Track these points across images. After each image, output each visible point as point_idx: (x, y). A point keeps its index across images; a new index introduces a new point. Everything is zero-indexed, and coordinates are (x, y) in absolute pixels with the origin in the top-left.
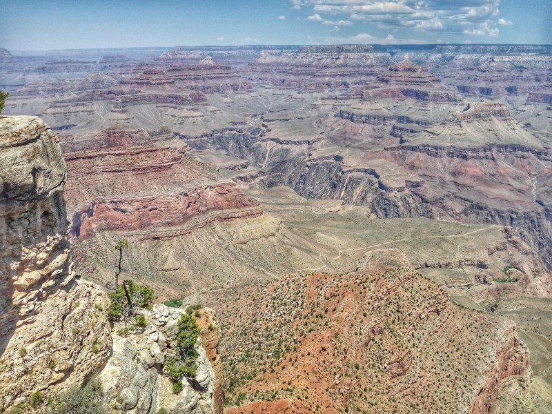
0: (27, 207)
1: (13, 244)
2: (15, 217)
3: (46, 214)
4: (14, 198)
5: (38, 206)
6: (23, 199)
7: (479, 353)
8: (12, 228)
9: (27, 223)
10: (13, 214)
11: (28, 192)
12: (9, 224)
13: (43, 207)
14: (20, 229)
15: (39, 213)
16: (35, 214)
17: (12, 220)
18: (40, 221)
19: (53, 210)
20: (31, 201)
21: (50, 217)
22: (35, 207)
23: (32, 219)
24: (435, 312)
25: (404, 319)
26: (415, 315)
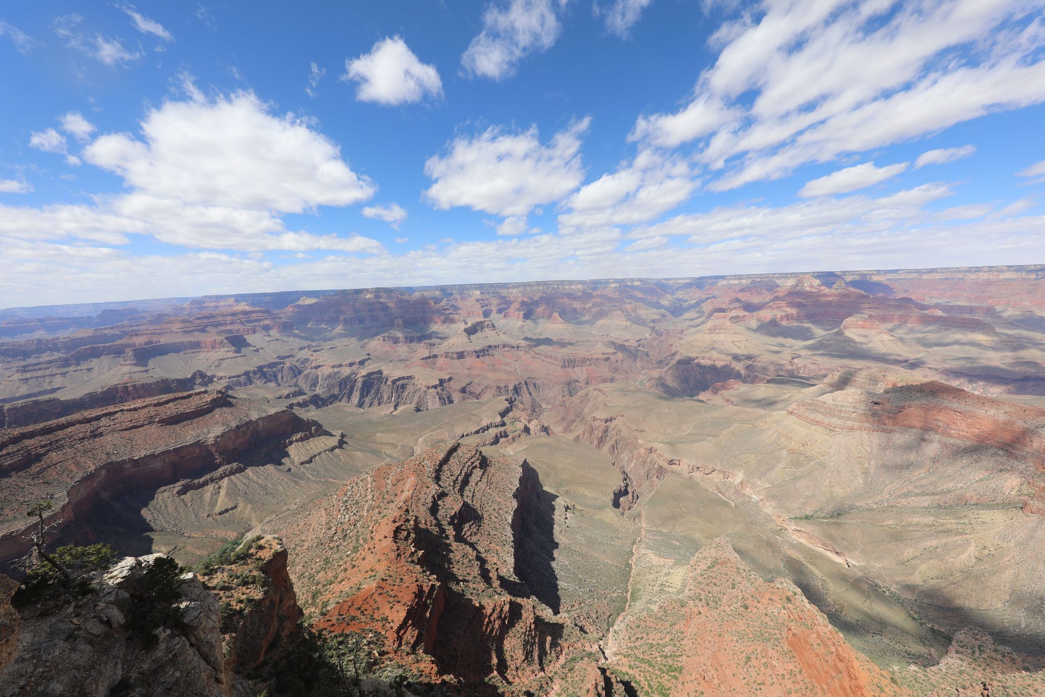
7: (509, 485)
24: (476, 467)
25: (457, 480)
26: (463, 474)
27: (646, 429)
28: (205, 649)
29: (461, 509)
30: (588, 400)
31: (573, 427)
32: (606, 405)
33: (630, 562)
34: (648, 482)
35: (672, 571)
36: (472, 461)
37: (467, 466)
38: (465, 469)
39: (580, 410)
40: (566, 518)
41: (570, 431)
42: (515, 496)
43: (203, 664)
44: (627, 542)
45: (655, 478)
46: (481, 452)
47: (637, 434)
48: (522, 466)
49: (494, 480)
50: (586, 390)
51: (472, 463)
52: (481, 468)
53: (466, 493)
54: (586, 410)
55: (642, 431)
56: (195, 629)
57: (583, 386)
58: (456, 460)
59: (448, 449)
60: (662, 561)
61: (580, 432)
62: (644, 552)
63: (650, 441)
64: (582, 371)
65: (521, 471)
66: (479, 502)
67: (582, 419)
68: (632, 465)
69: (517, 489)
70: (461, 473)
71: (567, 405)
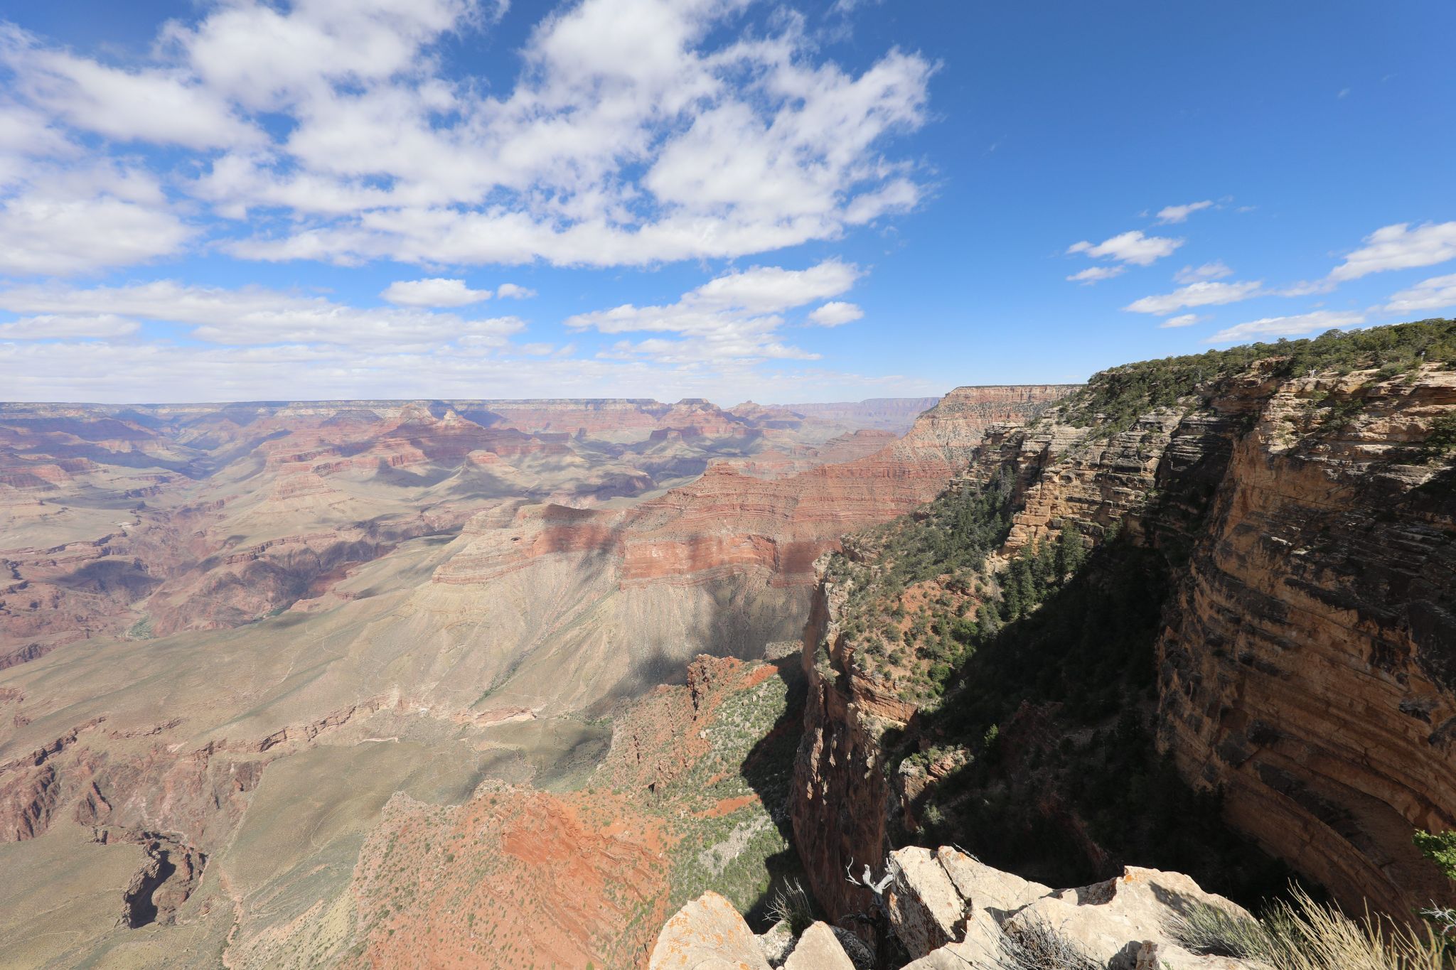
27: (185, 715)
34: (222, 812)
35: (322, 921)
44: (205, 963)
45: (237, 794)
47: (164, 736)
62: (253, 942)
63: (203, 733)
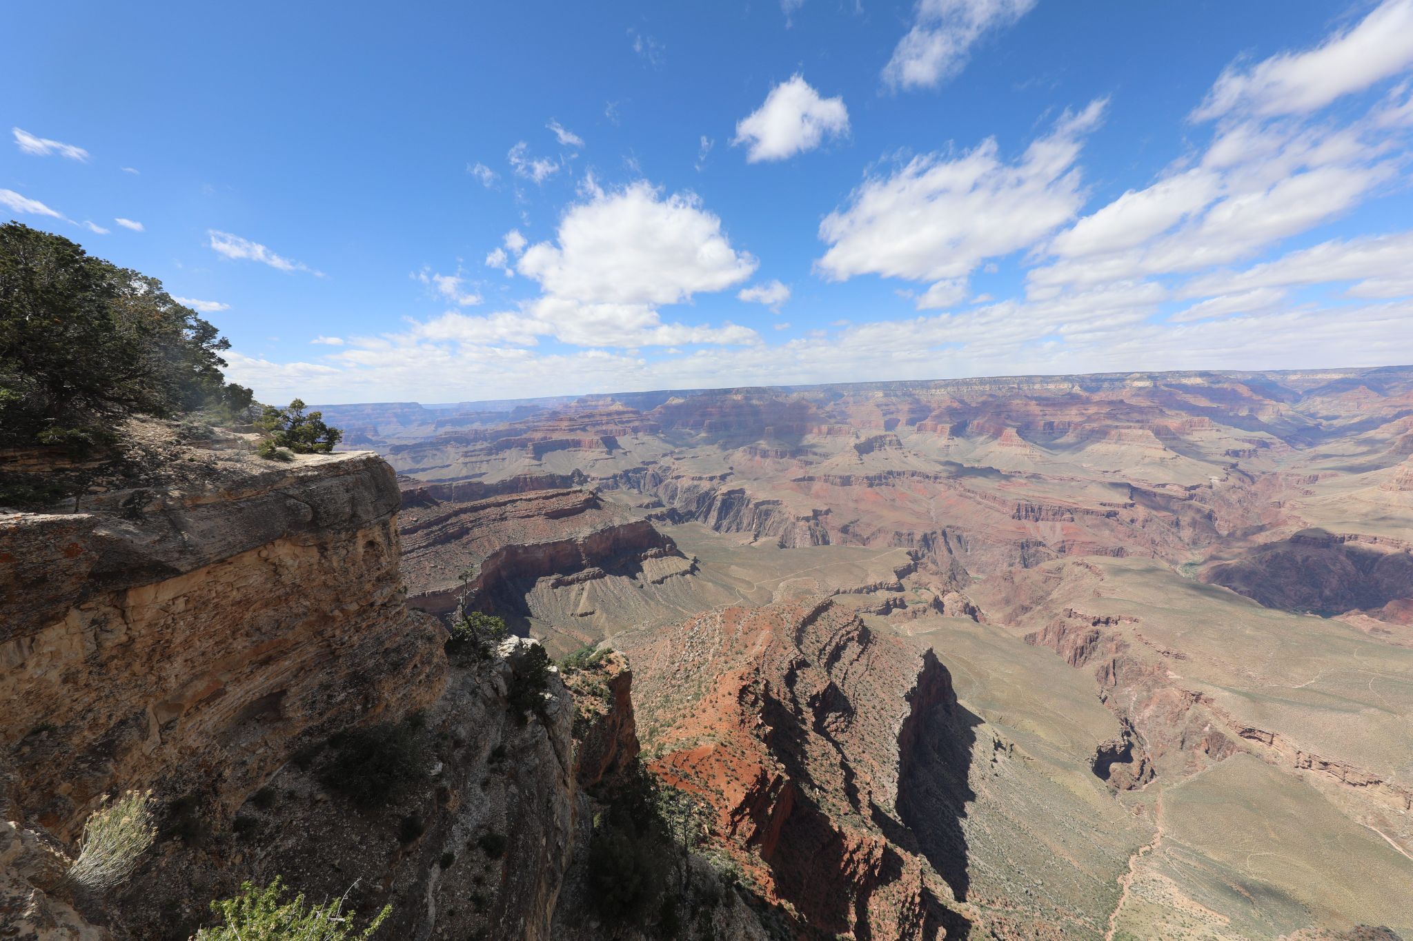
0: (343, 536)
1: (326, 573)
2: (330, 546)
3: (371, 544)
4: (327, 526)
5: (359, 534)
6: (338, 528)
7: (900, 678)
8: (325, 557)
9: (345, 552)
10: (326, 543)
11: (345, 521)
12: (323, 555)
13: (364, 536)
14: (335, 558)
15: (361, 543)
16: (354, 543)
17: (326, 550)
18: (361, 550)
19: (380, 539)
20: (347, 530)
21: (376, 546)
22: (354, 536)
23: (351, 549)
24: (853, 639)
25: (824, 649)
26: (834, 644)
27: (1192, 656)
28: (559, 747)
29: (826, 691)
30: (1061, 579)
31: (1024, 618)
32: (1099, 595)
33: (1119, 880)
34: (1181, 755)
36: (848, 629)
37: (840, 634)
38: (837, 639)
39: (1041, 593)
40: (995, 761)
41: (1019, 624)
42: (908, 698)
43: (556, 761)
44: (1119, 844)
45: (1200, 752)
46: (862, 621)
47: (1169, 661)
48: (925, 657)
49: (877, 665)
50: (1059, 562)
51: (848, 633)
52: (860, 642)
53: (834, 671)
54: (1055, 595)
55: (1177, 656)
56: (554, 723)
57: (1053, 555)
58: (825, 623)
59: (816, 605)
60: (1197, 910)
61: (1039, 629)
62: (1157, 876)
63: (1197, 680)
64: (1053, 529)
65: (922, 663)
66: (853, 689)
67: (1046, 609)
68: (1147, 713)
69: (913, 689)
70: (830, 641)
71: (1017, 580)
